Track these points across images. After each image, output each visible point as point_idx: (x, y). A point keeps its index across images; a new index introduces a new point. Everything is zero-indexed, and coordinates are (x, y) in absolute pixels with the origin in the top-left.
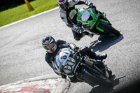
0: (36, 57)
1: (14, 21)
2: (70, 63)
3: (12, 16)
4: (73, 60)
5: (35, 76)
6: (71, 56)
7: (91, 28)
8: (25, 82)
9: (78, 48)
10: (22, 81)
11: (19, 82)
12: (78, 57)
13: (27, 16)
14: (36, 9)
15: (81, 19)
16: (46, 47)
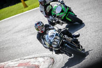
1: (13, 15)
2: (56, 40)
4: (58, 38)
7: (62, 18)
9: (60, 30)
10: (19, 59)
12: (61, 36)
15: (55, 12)
16: (37, 29)
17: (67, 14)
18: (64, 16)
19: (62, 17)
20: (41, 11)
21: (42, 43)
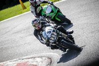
0: (27, 42)
2: (53, 36)
3: (11, 13)
4: (55, 34)
5: (27, 55)
6: (54, 31)
8: (19, 59)
10: (18, 59)
11: (15, 60)
12: (58, 32)
13: (21, 13)
14: (28, 8)
15: (45, 12)
17: (56, 14)
18: (53, 16)
19: (51, 17)
20: (32, 12)
21: (38, 39)
